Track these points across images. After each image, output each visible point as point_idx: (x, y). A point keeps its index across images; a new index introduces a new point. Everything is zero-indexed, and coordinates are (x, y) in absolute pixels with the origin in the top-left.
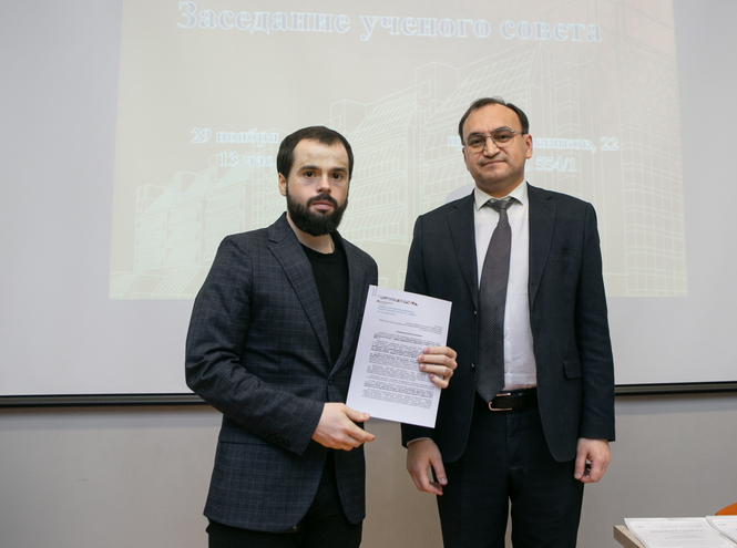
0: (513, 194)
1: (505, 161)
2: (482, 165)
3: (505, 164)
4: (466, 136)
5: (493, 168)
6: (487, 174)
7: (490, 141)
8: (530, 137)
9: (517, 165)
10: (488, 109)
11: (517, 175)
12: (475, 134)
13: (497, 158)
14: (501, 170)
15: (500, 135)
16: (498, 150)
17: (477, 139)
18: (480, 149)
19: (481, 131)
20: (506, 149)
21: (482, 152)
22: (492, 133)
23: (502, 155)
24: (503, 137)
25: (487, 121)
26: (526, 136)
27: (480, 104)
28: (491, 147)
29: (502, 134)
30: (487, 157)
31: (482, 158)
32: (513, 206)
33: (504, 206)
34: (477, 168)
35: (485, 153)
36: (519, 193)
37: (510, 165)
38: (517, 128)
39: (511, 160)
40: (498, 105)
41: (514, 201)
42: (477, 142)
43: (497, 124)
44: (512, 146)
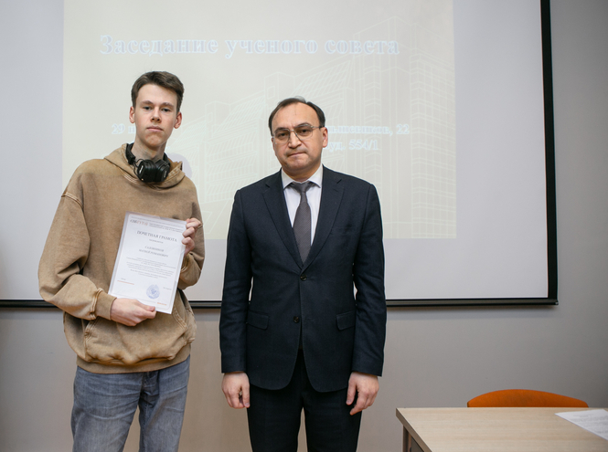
0: (311, 179)
1: (305, 152)
2: (288, 155)
3: (305, 155)
4: (274, 130)
5: (296, 159)
6: (291, 163)
7: (293, 135)
8: (326, 130)
9: (315, 155)
10: (291, 108)
11: (315, 162)
12: (281, 129)
13: (299, 149)
14: (303, 159)
15: (302, 130)
16: (299, 143)
17: (282, 133)
18: (286, 141)
19: (286, 126)
20: (306, 142)
22: (295, 128)
23: (303, 147)
24: (304, 131)
25: (291, 118)
26: (323, 129)
27: (285, 104)
28: (295, 139)
29: (303, 128)
30: (292, 148)
31: (288, 150)
33: (303, 190)
34: (284, 158)
35: (290, 144)
36: (317, 177)
37: (309, 156)
38: (315, 122)
39: (310, 151)
40: (300, 104)
41: (312, 184)
42: (283, 135)
43: (299, 121)
44: (310, 140)
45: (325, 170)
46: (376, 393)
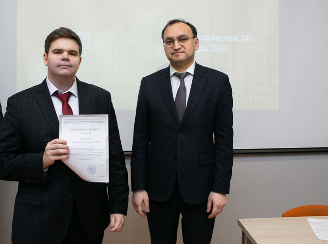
0: (187, 71)
1: (184, 52)
2: (173, 54)
3: (183, 54)
4: (165, 39)
5: (177, 56)
6: (175, 58)
7: (176, 42)
8: (197, 39)
9: (190, 54)
10: (176, 25)
11: (190, 59)
12: (169, 38)
13: (180, 51)
14: (182, 56)
15: (182, 39)
16: (180, 47)
17: (169, 41)
18: (172, 46)
19: (172, 37)
20: (184, 46)
21: (173, 47)
22: (177, 38)
23: (182, 49)
24: (183, 40)
25: (176, 31)
26: (195, 39)
27: (172, 23)
28: (177, 45)
29: (182, 38)
30: (175, 50)
31: (172, 51)
32: (187, 77)
33: (182, 77)
34: (170, 55)
35: (174, 48)
36: (191, 69)
37: (186, 54)
38: (190, 35)
39: (187, 52)
40: (181, 23)
41: (188, 74)
42: (170, 42)
43: (181, 33)
44: (188, 44)
45: (197, 65)
46: (224, 205)
